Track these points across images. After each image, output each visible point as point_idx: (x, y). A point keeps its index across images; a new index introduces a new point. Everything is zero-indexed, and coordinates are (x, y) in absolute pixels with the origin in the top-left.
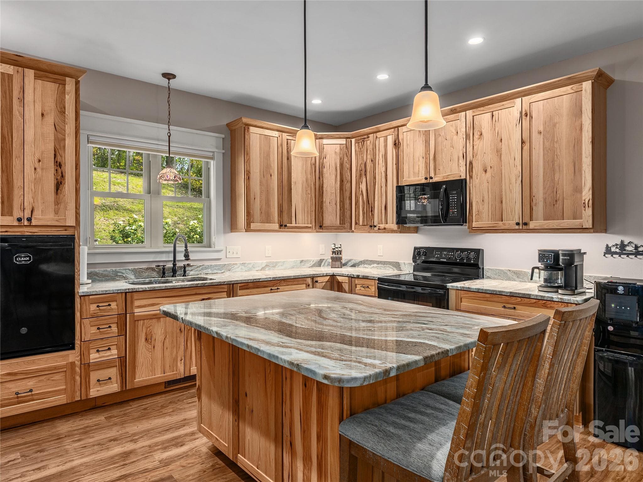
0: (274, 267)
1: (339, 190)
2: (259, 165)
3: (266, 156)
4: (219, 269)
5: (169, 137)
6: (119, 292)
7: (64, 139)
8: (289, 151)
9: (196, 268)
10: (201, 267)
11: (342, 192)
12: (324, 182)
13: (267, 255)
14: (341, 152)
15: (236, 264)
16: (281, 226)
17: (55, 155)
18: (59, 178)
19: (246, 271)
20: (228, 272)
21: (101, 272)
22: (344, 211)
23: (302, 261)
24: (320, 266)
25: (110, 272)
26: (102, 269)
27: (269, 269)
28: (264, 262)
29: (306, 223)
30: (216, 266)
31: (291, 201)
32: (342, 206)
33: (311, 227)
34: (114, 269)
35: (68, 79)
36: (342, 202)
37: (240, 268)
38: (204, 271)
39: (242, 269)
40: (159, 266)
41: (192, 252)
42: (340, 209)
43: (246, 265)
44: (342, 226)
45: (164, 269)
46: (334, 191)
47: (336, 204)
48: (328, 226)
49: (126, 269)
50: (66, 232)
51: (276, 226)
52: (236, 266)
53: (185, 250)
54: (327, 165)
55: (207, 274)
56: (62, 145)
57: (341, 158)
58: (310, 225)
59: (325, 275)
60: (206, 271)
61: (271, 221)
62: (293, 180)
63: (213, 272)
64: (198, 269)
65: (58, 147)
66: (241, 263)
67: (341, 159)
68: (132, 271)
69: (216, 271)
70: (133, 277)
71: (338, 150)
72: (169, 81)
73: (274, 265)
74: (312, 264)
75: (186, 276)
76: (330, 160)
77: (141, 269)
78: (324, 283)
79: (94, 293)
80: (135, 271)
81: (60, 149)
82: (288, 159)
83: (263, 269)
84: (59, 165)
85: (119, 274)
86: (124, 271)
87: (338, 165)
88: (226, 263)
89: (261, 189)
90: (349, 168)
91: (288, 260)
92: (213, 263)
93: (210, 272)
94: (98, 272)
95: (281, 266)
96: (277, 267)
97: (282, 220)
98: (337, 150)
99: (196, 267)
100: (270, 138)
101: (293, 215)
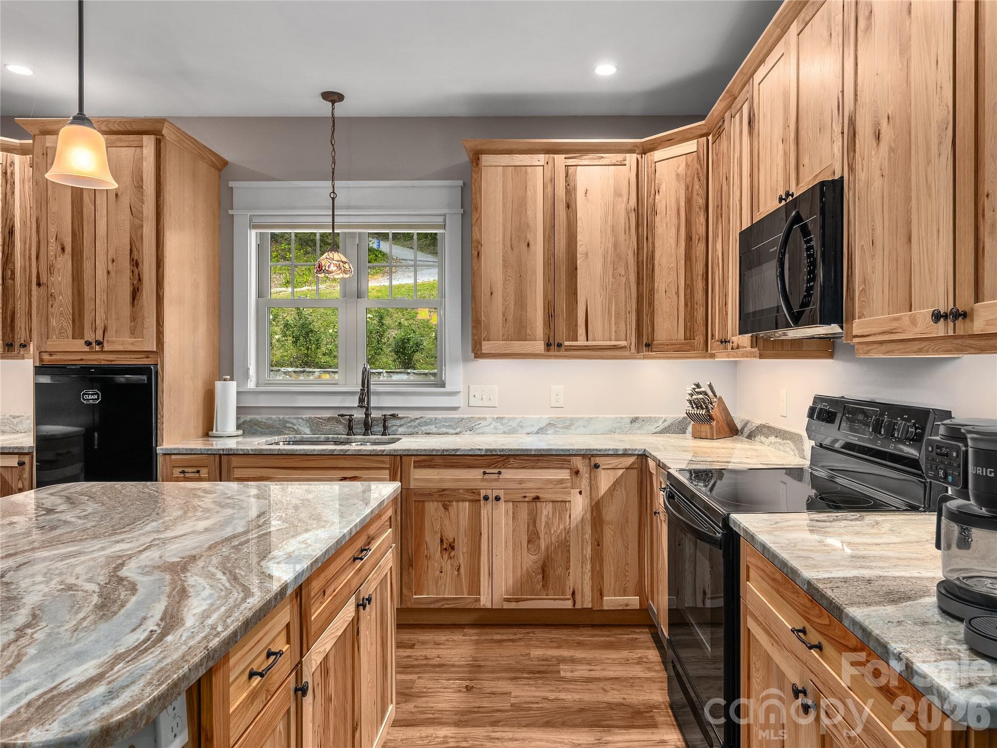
0: (567, 428)
1: (683, 262)
2: (501, 226)
3: (520, 206)
4: (450, 426)
5: (333, 199)
6: (209, 452)
7: (142, 226)
8: (570, 190)
9: (408, 422)
10: (418, 421)
11: (688, 263)
12: (656, 245)
13: (554, 404)
14: (688, 174)
15: (484, 419)
16: (548, 345)
17: (131, 250)
18: (135, 282)
19: (505, 433)
20: (469, 432)
21: (264, 420)
22: (692, 307)
23: (634, 420)
24: (685, 433)
25: (275, 421)
26: (266, 416)
27: (556, 433)
28: (545, 417)
29: (613, 337)
30: (446, 420)
31: (576, 294)
32: (689, 297)
33: (625, 347)
34: (281, 417)
35: (145, 138)
36: (689, 287)
37: (492, 426)
38: (423, 428)
39: (496, 428)
40: (342, 415)
41: (378, 394)
42: (686, 305)
43: (504, 421)
44: (688, 344)
45: (350, 421)
46: (673, 265)
47: (677, 293)
48: (661, 344)
49: (298, 418)
50: (149, 359)
51: (539, 346)
52: (484, 423)
53: (361, 390)
54: (660, 206)
55: (429, 434)
56: (139, 235)
57: (688, 186)
58: (623, 343)
59: (620, 452)
60: (426, 428)
61: (528, 337)
62: (580, 249)
63: (440, 431)
64: (412, 424)
65: (135, 239)
66: (496, 416)
67: (687, 188)
68: (307, 421)
69: (444, 430)
70: (308, 431)
71: (682, 169)
72: (333, 105)
73: (568, 425)
74: (661, 428)
75: (386, 435)
76: (668, 196)
77: (319, 418)
78: (621, 472)
79: (175, 452)
80: (310, 422)
81: (137, 240)
82: (568, 207)
83: (541, 431)
84: (135, 264)
85: (288, 425)
86: (295, 421)
87: (683, 204)
88: (465, 416)
89: (505, 273)
90: (703, 207)
91: (600, 416)
92: (440, 415)
93: (434, 430)
94: (260, 420)
95: (584, 426)
96: (573, 428)
97: (552, 334)
98: (680, 169)
99: (409, 420)
100: (526, 171)
101: (579, 323)
